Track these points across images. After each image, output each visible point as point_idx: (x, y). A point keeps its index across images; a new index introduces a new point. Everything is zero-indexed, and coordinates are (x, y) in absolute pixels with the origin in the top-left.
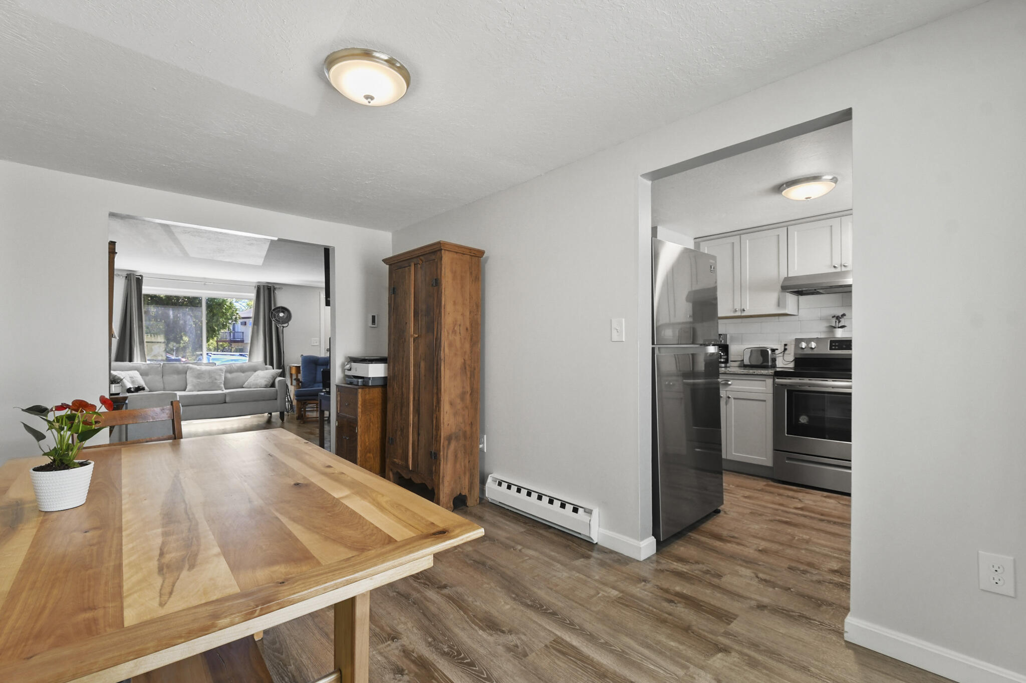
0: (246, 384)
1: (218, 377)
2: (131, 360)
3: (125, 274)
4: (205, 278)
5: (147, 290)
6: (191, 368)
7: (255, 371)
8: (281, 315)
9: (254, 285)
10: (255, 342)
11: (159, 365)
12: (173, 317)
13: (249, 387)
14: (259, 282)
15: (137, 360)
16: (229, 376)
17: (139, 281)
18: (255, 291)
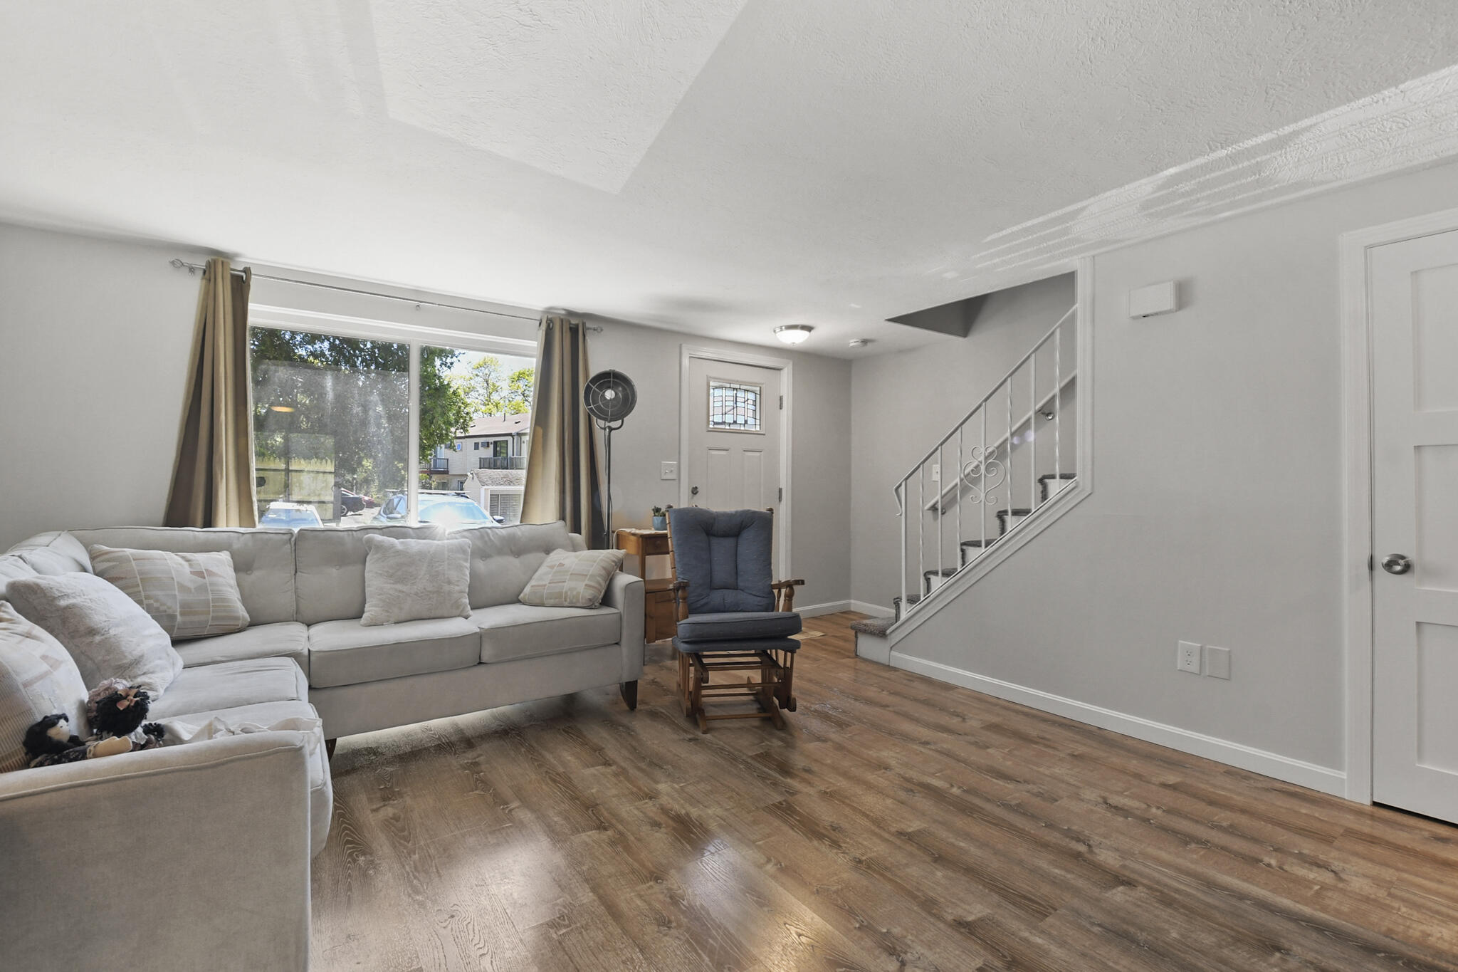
0: (527, 590)
1: (453, 575)
2: (209, 521)
3: (201, 262)
4: (417, 291)
5: (260, 313)
6: (379, 547)
7: (548, 550)
8: (609, 394)
9: (538, 318)
10: (538, 470)
11: (286, 537)
12: (335, 395)
13: (538, 601)
14: (548, 311)
15: (228, 522)
16: (481, 566)
17: (240, 285)
18: (541, 334)
